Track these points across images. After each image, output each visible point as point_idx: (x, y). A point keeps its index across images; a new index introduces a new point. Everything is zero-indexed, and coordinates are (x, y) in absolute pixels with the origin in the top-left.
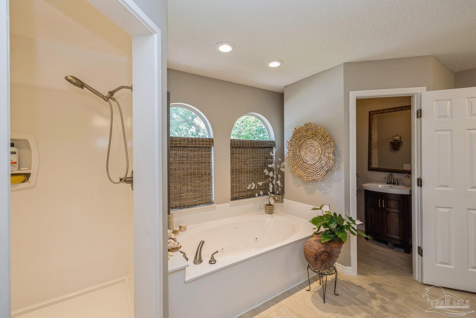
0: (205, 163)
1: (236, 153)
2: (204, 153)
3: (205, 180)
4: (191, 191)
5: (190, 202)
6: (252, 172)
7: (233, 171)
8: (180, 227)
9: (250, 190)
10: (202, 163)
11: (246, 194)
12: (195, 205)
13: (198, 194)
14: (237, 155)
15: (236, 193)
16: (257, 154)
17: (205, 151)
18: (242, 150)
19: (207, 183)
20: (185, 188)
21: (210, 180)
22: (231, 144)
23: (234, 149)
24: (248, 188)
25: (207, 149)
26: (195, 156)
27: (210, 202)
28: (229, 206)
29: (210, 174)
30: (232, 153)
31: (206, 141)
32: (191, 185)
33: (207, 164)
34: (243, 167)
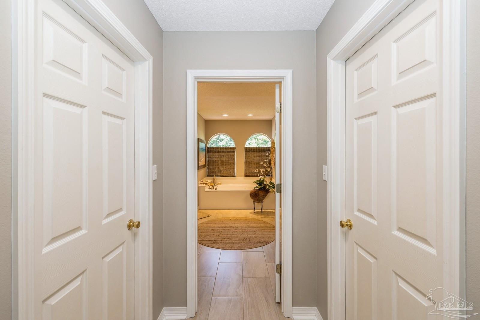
0: (232, 158)
1: (248, 154)
2: (231, 154)
3: (232, 166)
4: (225, 170)
5: (225, 175)
6: (258, 163)
7: (246, 163)
8: (219, 183)
9: (256, 173)
10: (230, 158)
11: (254, 174)
12: (227, 176)
13: (229, 172)
14: (249, 155)
15: (248, 173)
16: (261, 154)
17: (232, 153)
18: (252, 153)
19: (233, 167)
20: (223, 168)
21: (234, 166)
22: (245, 150)
23: (247, 153)
24: (255, 172)
25: (233, 152)
26: (227, 155)
27: (234, 176)
28: (243, 179)
29: (234, 163)
30: (246, 154)
31: (232, 149)
32: (225, 167)
33: (233, 159)
34: (252, 161)
